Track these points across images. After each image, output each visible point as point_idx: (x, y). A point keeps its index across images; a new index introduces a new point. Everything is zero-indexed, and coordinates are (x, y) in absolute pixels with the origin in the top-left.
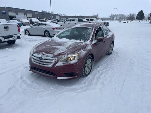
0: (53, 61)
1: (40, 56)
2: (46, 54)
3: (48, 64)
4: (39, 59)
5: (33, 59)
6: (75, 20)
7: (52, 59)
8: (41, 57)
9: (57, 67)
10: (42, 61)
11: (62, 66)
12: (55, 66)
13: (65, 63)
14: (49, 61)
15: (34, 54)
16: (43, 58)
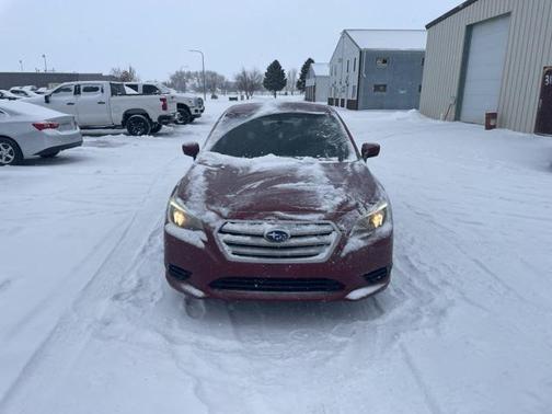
0: (333, 238)
1: (266, 227)
2: (293, 216)
3: (312, 251)
4: (263, 242)
5: (230, 244)
6: (96, 89)
7: (326, 228)
8: (276, 232)
9: (348, 254)
10: (282, 244)
11: (364, 247)
12: (343, 254)
13: (368, 237)
14: (314, 240)
15: (229, 226)
16: (288, 232)
